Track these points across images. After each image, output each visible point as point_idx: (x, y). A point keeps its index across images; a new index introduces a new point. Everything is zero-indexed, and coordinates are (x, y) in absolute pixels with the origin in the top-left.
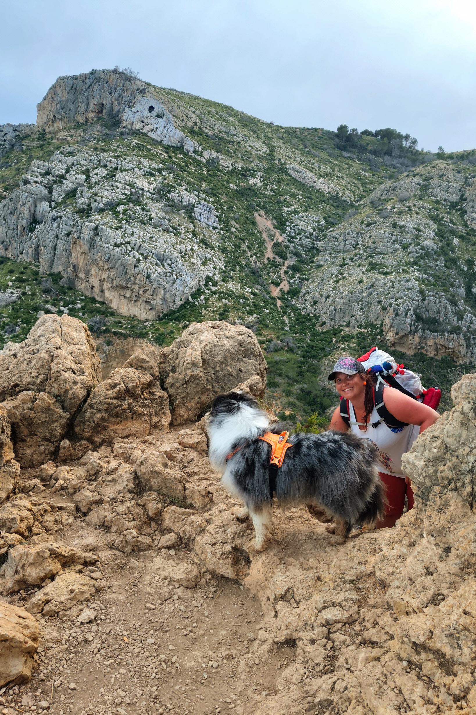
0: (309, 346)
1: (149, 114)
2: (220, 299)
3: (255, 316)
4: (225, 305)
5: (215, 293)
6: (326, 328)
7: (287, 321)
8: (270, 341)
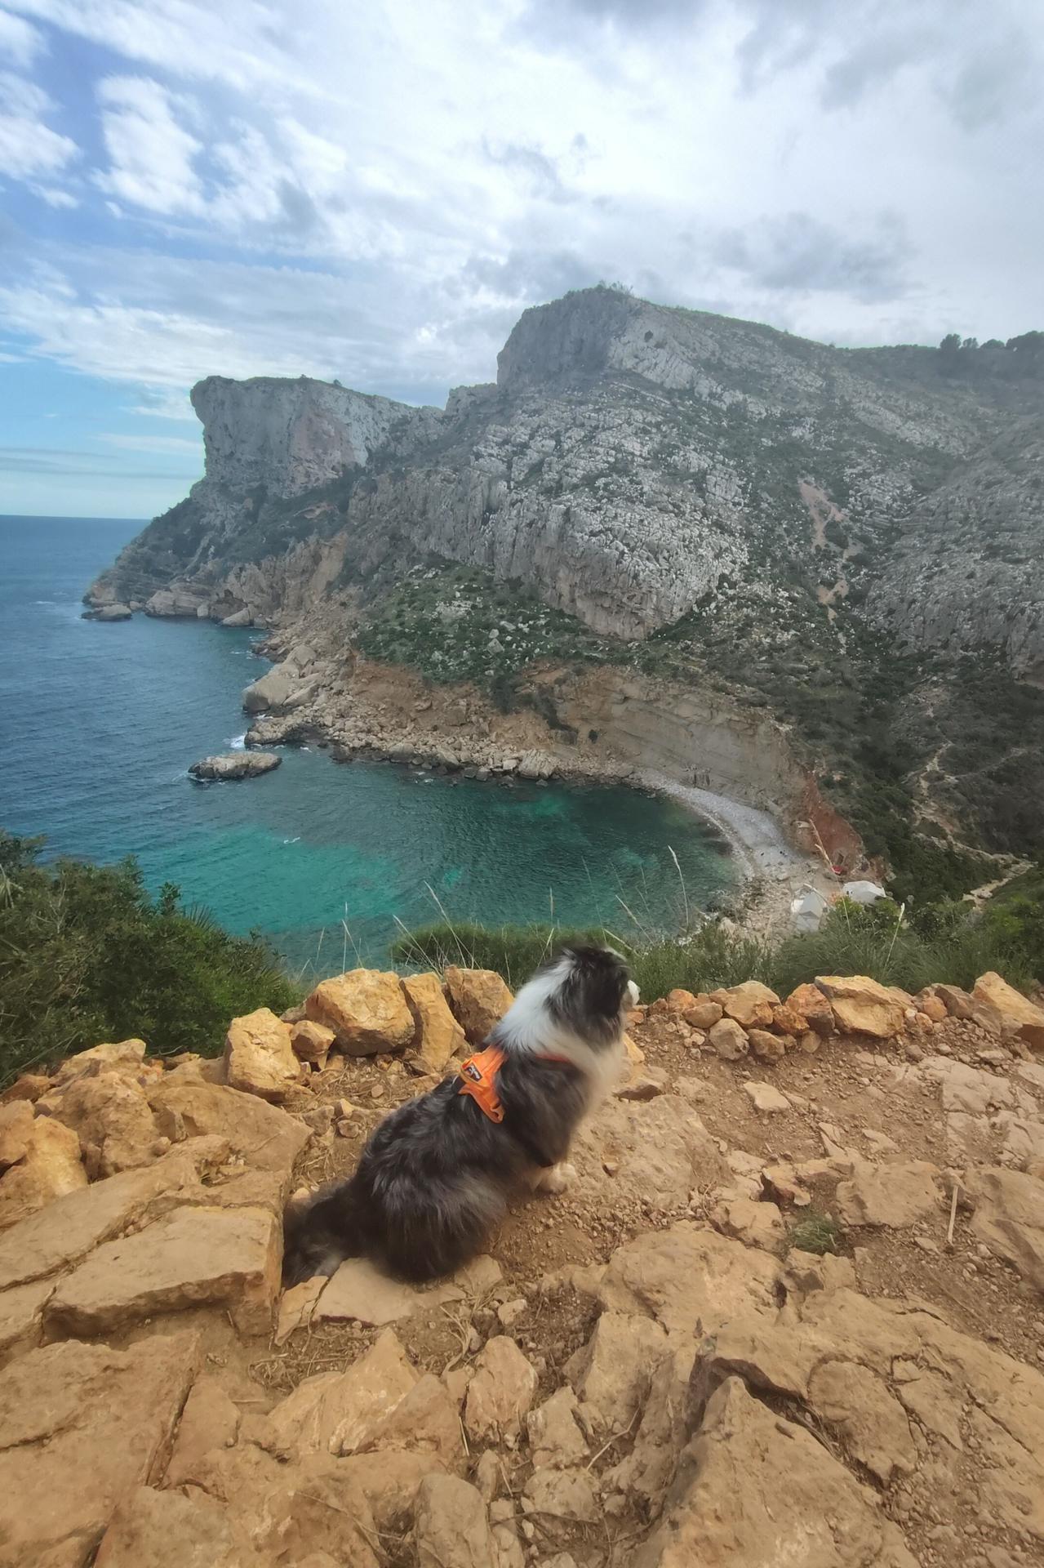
0: (877, 678)
1: (645, 345)
2: (739, 607)
3: (793, 632)
4: (747, 616)
5: (732, 599)
6: (907, 652)
7: (843, 641)
8: (814, 669)
